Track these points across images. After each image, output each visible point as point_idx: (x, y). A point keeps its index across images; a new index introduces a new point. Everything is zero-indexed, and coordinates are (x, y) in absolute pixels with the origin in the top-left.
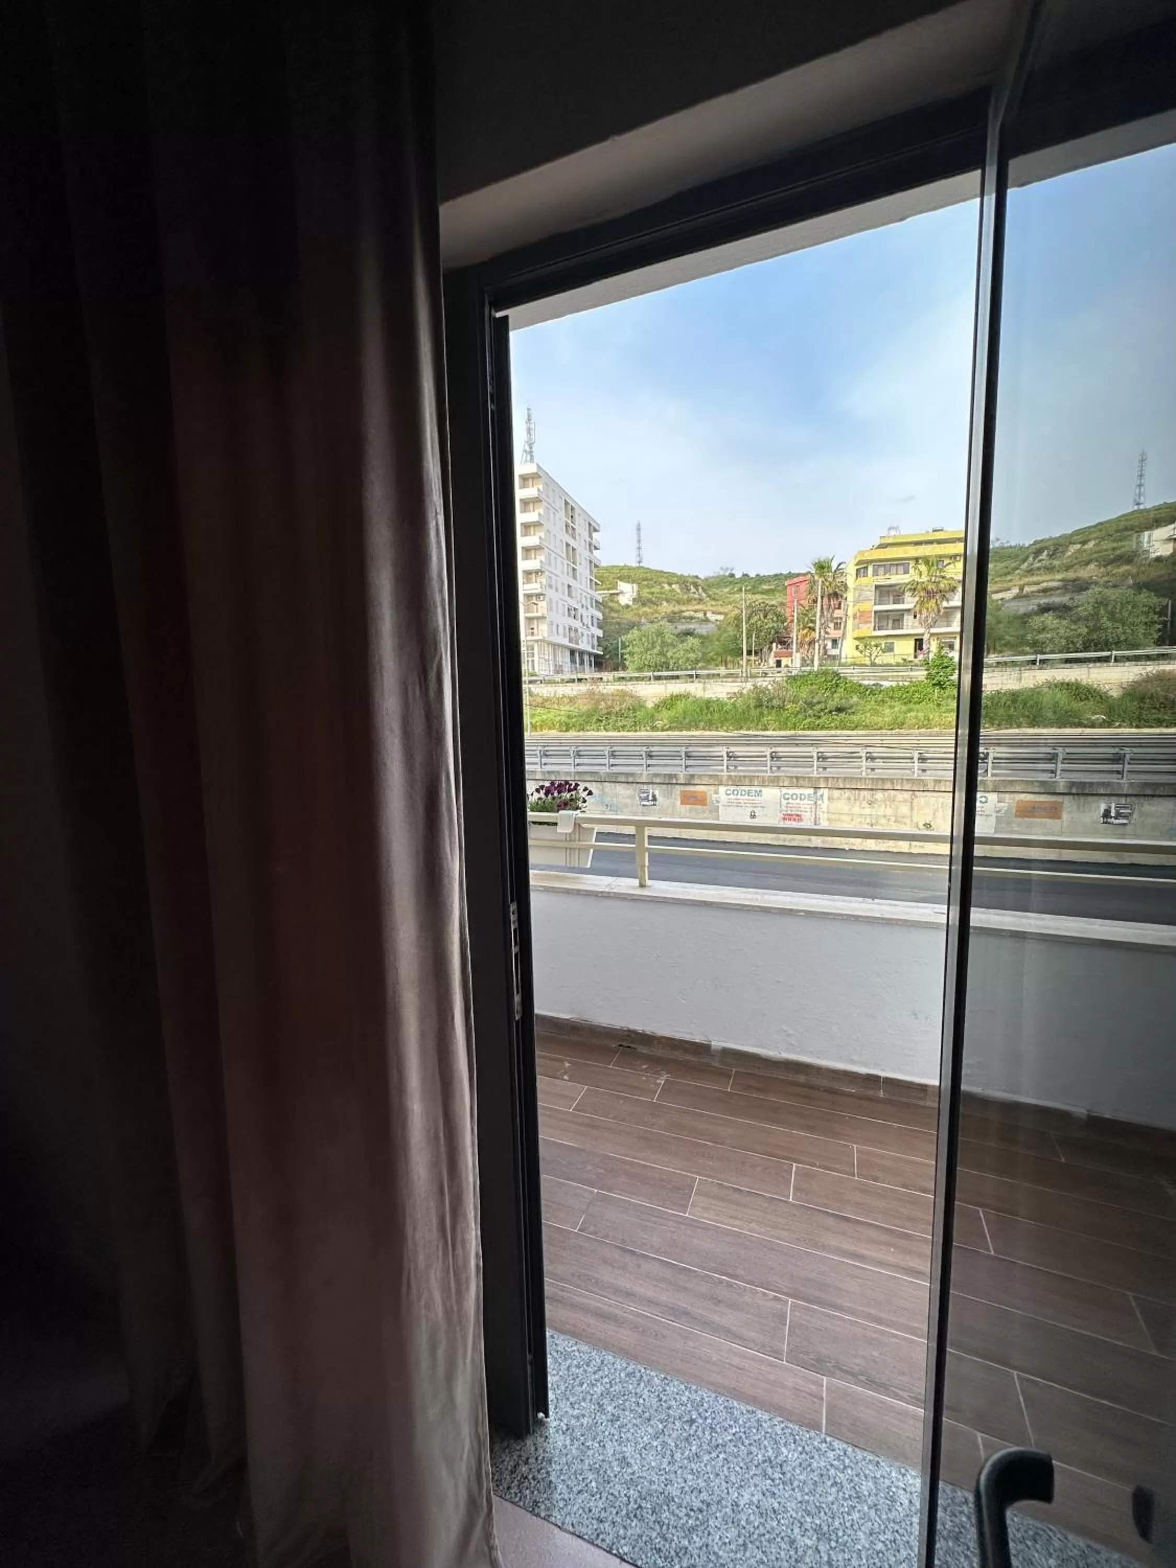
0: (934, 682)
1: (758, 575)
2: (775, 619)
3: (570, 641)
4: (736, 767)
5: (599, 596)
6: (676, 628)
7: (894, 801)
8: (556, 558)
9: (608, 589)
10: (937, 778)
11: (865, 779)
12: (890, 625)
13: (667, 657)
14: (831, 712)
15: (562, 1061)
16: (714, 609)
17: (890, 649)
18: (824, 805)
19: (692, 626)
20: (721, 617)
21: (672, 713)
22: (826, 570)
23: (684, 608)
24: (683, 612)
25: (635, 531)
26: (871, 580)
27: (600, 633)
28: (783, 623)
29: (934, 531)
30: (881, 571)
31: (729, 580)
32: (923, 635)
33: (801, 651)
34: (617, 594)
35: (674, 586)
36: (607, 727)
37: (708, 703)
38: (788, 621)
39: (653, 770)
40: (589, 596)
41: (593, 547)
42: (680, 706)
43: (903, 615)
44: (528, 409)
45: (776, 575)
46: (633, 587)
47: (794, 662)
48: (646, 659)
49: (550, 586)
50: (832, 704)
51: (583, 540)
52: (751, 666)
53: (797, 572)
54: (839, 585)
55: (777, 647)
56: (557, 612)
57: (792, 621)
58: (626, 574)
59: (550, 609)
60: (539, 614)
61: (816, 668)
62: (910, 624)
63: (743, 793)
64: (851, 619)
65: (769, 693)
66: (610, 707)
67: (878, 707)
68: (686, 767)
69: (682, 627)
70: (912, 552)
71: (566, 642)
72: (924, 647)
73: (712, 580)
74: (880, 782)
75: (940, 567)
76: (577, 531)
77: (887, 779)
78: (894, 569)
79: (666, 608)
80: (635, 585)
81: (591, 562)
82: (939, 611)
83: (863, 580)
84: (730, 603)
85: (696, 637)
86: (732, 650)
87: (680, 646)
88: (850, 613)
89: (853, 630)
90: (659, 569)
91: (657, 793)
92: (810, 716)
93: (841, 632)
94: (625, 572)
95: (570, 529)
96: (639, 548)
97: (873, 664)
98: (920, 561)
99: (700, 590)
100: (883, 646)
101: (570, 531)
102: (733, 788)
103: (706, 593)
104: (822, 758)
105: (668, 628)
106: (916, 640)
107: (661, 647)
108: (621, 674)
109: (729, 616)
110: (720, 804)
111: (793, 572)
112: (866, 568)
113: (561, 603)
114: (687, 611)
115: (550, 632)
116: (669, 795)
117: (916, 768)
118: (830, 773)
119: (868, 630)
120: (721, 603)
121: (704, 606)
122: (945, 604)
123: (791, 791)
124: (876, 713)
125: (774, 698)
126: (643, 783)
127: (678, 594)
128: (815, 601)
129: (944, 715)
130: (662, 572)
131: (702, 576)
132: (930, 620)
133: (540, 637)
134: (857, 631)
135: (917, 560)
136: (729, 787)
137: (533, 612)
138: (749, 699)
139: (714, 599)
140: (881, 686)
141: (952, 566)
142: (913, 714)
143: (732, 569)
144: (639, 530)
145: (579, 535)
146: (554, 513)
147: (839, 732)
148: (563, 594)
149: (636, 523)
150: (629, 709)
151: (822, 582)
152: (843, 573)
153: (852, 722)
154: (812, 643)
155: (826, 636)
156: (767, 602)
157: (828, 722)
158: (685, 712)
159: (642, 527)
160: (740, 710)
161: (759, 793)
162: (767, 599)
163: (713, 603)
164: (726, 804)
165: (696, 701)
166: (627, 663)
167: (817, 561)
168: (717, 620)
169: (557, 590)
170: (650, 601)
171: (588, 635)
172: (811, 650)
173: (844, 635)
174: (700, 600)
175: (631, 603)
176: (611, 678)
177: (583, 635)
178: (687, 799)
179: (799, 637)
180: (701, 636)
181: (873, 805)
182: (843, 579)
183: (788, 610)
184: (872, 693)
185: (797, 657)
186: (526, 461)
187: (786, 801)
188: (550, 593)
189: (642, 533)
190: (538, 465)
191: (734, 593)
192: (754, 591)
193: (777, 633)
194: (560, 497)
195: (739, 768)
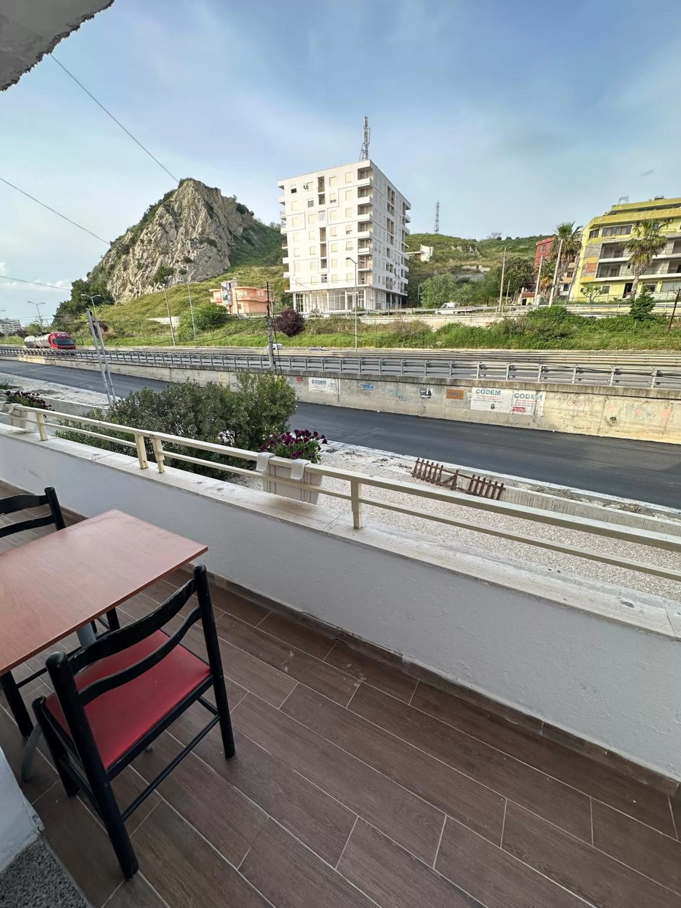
0: (636, 316)
1: (517, 238)
2: (526, 270)
3: (387, 287)
4: (485, 375)
5: (407, 255)
6: (457, 277)
7: (592, 401)
8: (380, 230)
9: (414, 251)
10: (625, 387)
11: (574, 386)
12: (609, 273)
13: (448, 298)
14: (556, 337)
15: (287, 649)
16: (484, 263)
17: (606, 291)
18: (542, 402)
19: (468, 276)
20: (488, 269)
21: (448, 336)
22: (567, 232)
23: (463, 263)
24: (463, 266)
25: (435, 208)
26: (601, 239)
27: (406, 281)
28: (531, 273)
29: (657, 199)
30: (609, 232)
31: (497, 242)
32: (633, 280)
33: (541, 293)
34: (420, 254)
35: (458, 248)
36: (405, 345)
37: (473, 330)
38: (535, 271)
39: (430, 376)
40: (401, 256)
41: (406, 221)
42: (454, 332)
43: (619, 266)
44: (366, 118)
45: (531, 238)
46: (430, 250)
47: (535, 301)
48: (435, 299)
49: (376, 250)
50: (557, 332)
51: (398, 216)
52: (505, 304)
53: (546, 234)
54: (575, 244)
55: (525, 290)
56: (379, 268)
57: (538, 271)
58: (426, 240)
59: (375, 265)
60: (368, 269)
61: (550, 306)
62: (624, 273)
63: (488, 392)
64: (581, 269)
65: (515, 324)
66: (408, 332)
67: (590, 334)
68: (452, 374)
69: (461, 277)
70: (636, 216)
71: (384, 288)
72: (633, 290)
73: (485, 242)
74: (584, 389)
75: (655, 228)
76: (395, 210)
77: (589, 386)
78: (619, 231)
79: (452, 263)
80: (432, 248)
81: (403, 231)
82: (649, 262)
83: (594, 240)
84: (496, 259)
85: (469, 284)
86: (493, 292)
87: (458, 290)
88: (580, 265)
89: (581, 277)
90: (449, 235)
91: (432, 390)
92: (541, 339)
93: (572, 279)
94: (426, 238)
95: (391, 209)
96: (437, 221)
97: (592, 303)
98: (640, 224)
99: (476, 250)
100: (601, 289)
101: (390, 208)
102: (481, 389)
103: (480, 252)
104: (545, 370)
105: (452, 277)
106: (627, 285)
107: (445, 291)
108: (418, 310)
109: (494, 268)
110: (472, 399)
111: (543, 235)
112: (598, 230)
113: (382, 261)
114: (466, 265)
115: (374, 281)
116: (439, 392)
117: (612, 379)
118: (549, 381)
119: (592, 278)
120: (489, 259)
121: (477, 261)
122: (654, 257)
123: (520, 392)
124: (589, 338)
125: (518, 327)
126: (423, 384)
127: (461, 253)
128: (556, 257)
129: (639, 340)
130: (451, 237)
131: (478, 240)
132: (640, 269)
133: (368, 285)
134: (583, 278)
135: (638, 223)
136: (478, 388)
137: (364, 268)
138: (500, 327)
139: (485, 256)
140: (596, 318)
141: (666, 226)
142: (616, 339)
143: (500, 234)
144: (438, 207)
145: (396, 212)
146: (380, 197)
147: (560, 351)
148: (384, 255)
149: (437, 202)
150: (421, 333)
151: (563, 241)
152: (579, 235)
153: (569, 344)
154: (549, 287)
155: (561, 282)
156: (521, 257)
157: (553, 344)
158: (456, 336)
159: (440, 205)
160: (493, 335)
161: (498, 393)
162: (521, 256)
163: (484, 259)
164: (476, 399)
165: (465, 327)
166: (422, 302)
167: (561, 226)
168: (485, 271)
169: (380, 252)
170: (441, 258)
171: (399, 283)
172: (548, 292)
173: (573, 282)
174: (475, 258)
175: (428, 260)
176: (411, 312)
177: (395, 283)
178: (451, 395)
179: (541, 283)
180: (473, 283)
181: (576, 403)
182: (579, 240)
183: (536, 264)
184: (588, 323)
185: (538, 297)
186: (363, 158)
187: (516, 399)
188: (375, 254)
189: (440, 209)
190: (371, 161)
191: (500, 252)
192: (513, 250)
193: (525, 280)
194: (385, 185)
195: (487, 376)
